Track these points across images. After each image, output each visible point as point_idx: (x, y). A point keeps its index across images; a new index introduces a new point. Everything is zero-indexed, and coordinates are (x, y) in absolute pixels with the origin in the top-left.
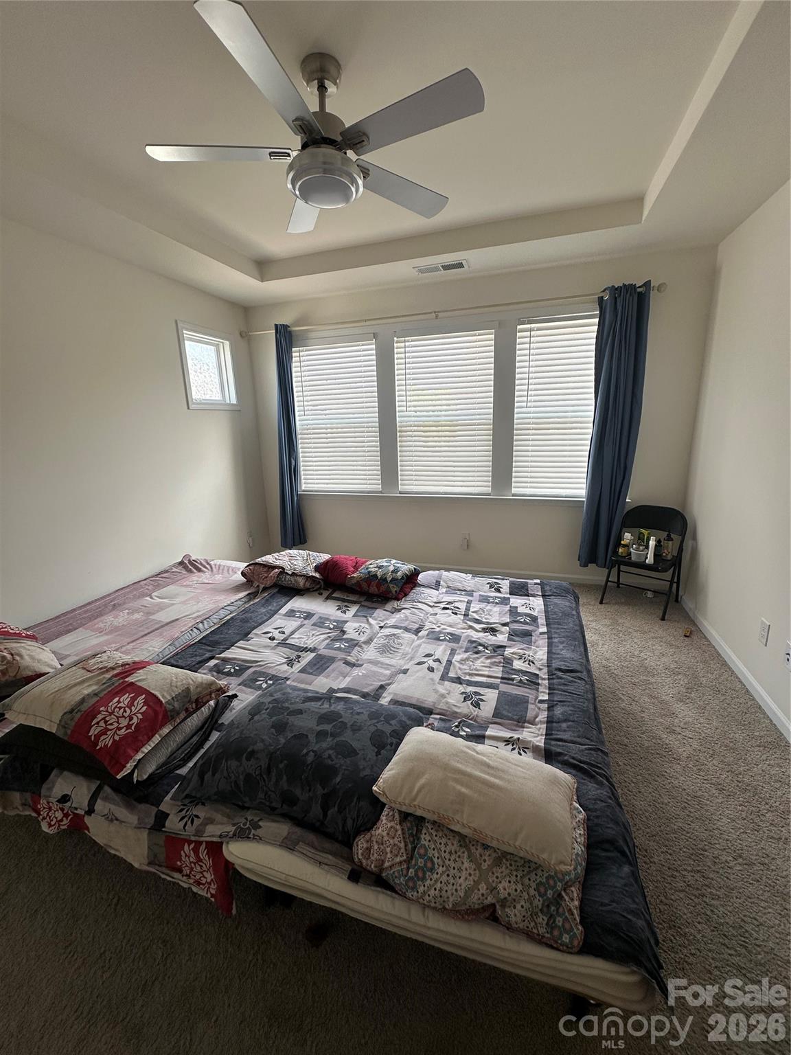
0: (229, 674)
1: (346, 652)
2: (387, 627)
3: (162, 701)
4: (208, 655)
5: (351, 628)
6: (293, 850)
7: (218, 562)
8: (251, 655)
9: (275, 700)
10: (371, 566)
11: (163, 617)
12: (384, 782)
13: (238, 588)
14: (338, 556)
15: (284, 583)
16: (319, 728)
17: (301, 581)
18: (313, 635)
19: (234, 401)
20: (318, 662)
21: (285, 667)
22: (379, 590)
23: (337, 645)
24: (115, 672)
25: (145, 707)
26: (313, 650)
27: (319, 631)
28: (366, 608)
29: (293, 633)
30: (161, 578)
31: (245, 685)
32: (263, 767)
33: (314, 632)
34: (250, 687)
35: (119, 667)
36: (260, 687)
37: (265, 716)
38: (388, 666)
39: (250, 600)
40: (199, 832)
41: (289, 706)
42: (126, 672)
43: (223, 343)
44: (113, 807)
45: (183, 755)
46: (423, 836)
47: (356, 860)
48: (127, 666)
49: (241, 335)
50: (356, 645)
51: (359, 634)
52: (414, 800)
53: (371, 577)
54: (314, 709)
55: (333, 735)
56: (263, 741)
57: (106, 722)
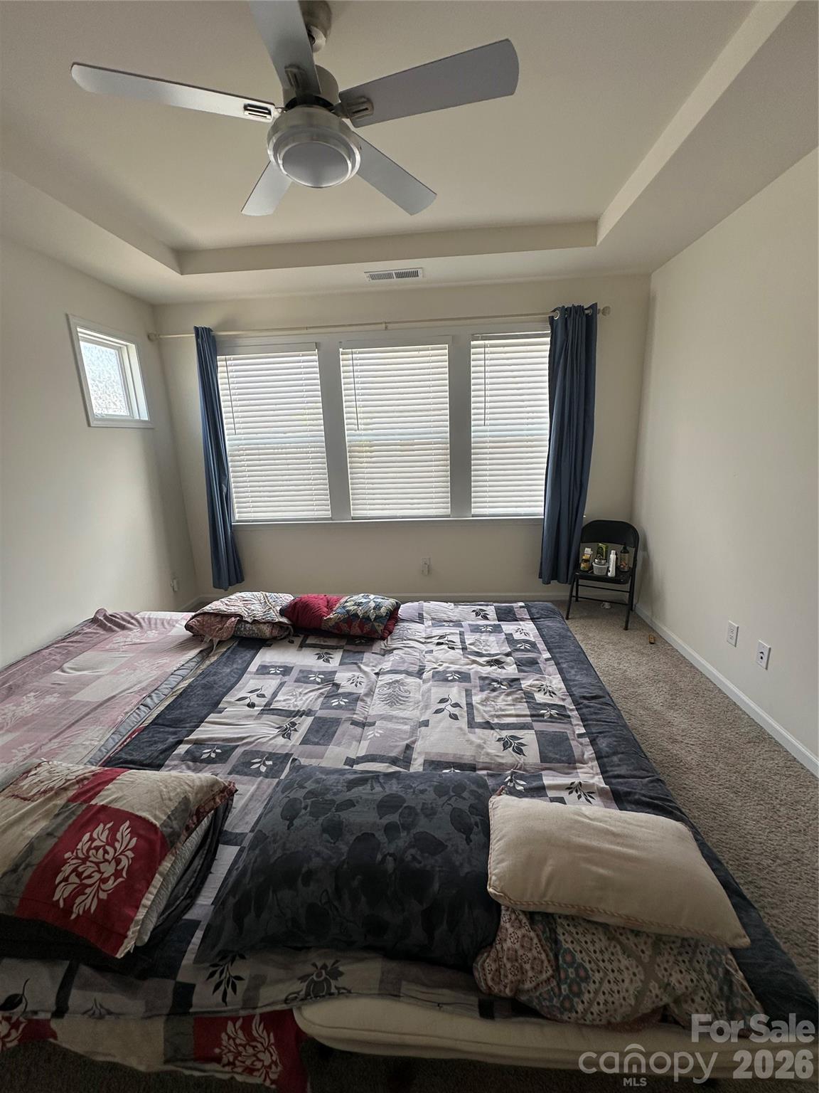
0: (209, 761)
1: (350, 710)
2: (385, 673)
3: (155, 825)
4: (172, 739)
5: (344, 677)
6: (399, 996)
7: (147, 614)
8: (231, 731)
9: (309, 792)
10: (347, 604)
11: (90, 695)
12: (499, 879)
13: (184, 646)
14: (306, 596)
15: (245, 634)
16: (385, 821)
17: (267, 630)
18: (300, 693)
19: (145, 417)
20: (321, 728)
21: (281, 740)
22: (362, 632)
23: (335, 702)
24: (71, 793)
25: (135, 840)
26: (308, 713)
27: (306, 688)
28: (351, 653)
29: (275, 694)
30: (70, 643)
31: (238, 773)
32: (330, 891)
33: (301, 690)
34: (246, 774)
35: (73, 784)
36: (257, 773)
37: (308, 818)
38: (405, 720)
39: (203, 660)
40: (249, 1002)
41: (334, 798)
42: (88, 791)
43: (126, 346)
44: (98, 996)
45: (188, 889)
46: (561, 938)
47: (483, 987)
48: (86, 782)
49: (149, 337)
50: (357, 699)
51: (356, 686)
52: (544, 895)
53: (351, 618)
54: (367, 797)
55: (407, 827)
56: (318, 854)
57: (79, 875)
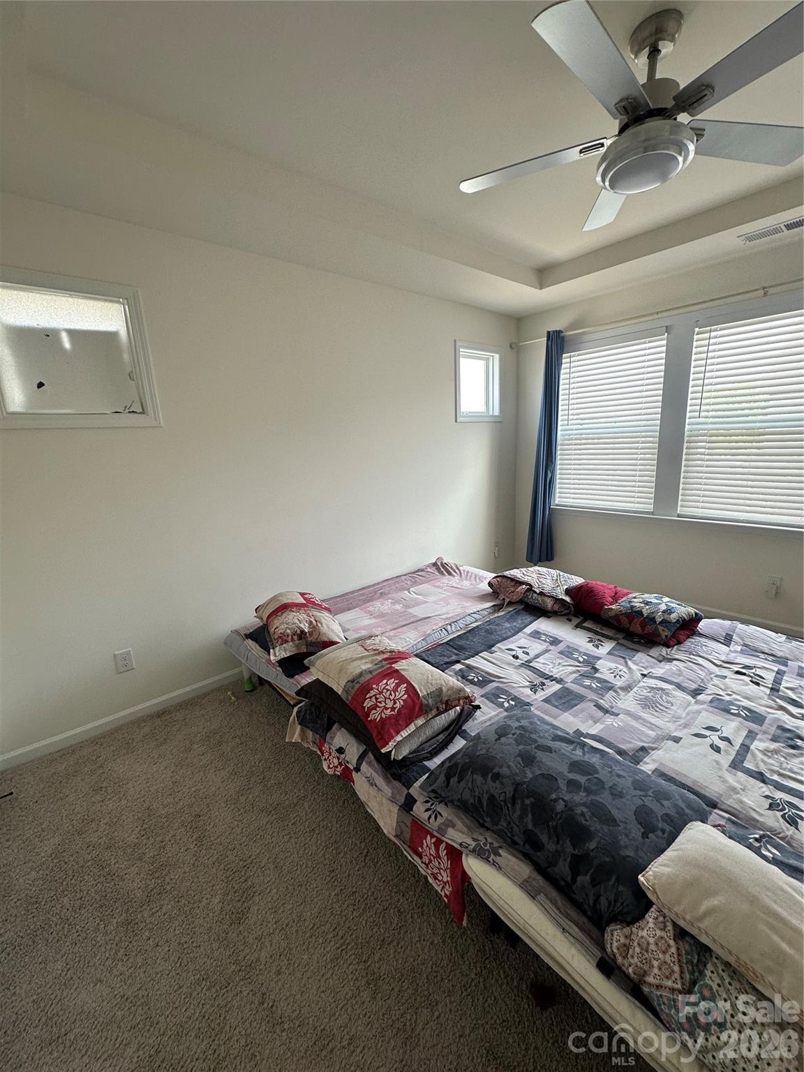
0: (472, 682)
1: (599, 694)
2: (651, 677)
3: (419, 695)
4: (454, 658)
5: (607, 667)
6: (534, 899)
7: (466, 568)
8: (493, 668)
9: (521, 726)
10: (635, 600)
11: (418, 612)
13: (484, 598)
14: (594, 582)
15: (530, 601)
16: (572, 776)
17: (549, 603)
18: (560, 664)
19: (497, 413)
20: (565, 696)
21: (528, 691)
22: (643, 631)
23: (587, 682)
24: (385, 656)
25: (406, 696)
26: (559, 681)
27: (566, 661)
28: (624, 648)
29: (537, 656)
31: (487, 698)
32: (508, 795)
33: (560, 661)
34: (492, 702)
35: (387, 652)
36: (501, 705)
37: (512, 741)
39: (494, 612)
40: (442, 830)
41: (537, 739)
42: (393, 658)
43: (493, 356)
44: (374, 773)
45: (431, 749)
46: (708, 973)
47: (609, 950)
48: (394, 654)
49: (511, 346)
50: (611, 688)
51: (615, 677)
53: (634, 614)
54: (565, 753)
55: (588, 791)
56: (509, 767)
57: (376, 699)
